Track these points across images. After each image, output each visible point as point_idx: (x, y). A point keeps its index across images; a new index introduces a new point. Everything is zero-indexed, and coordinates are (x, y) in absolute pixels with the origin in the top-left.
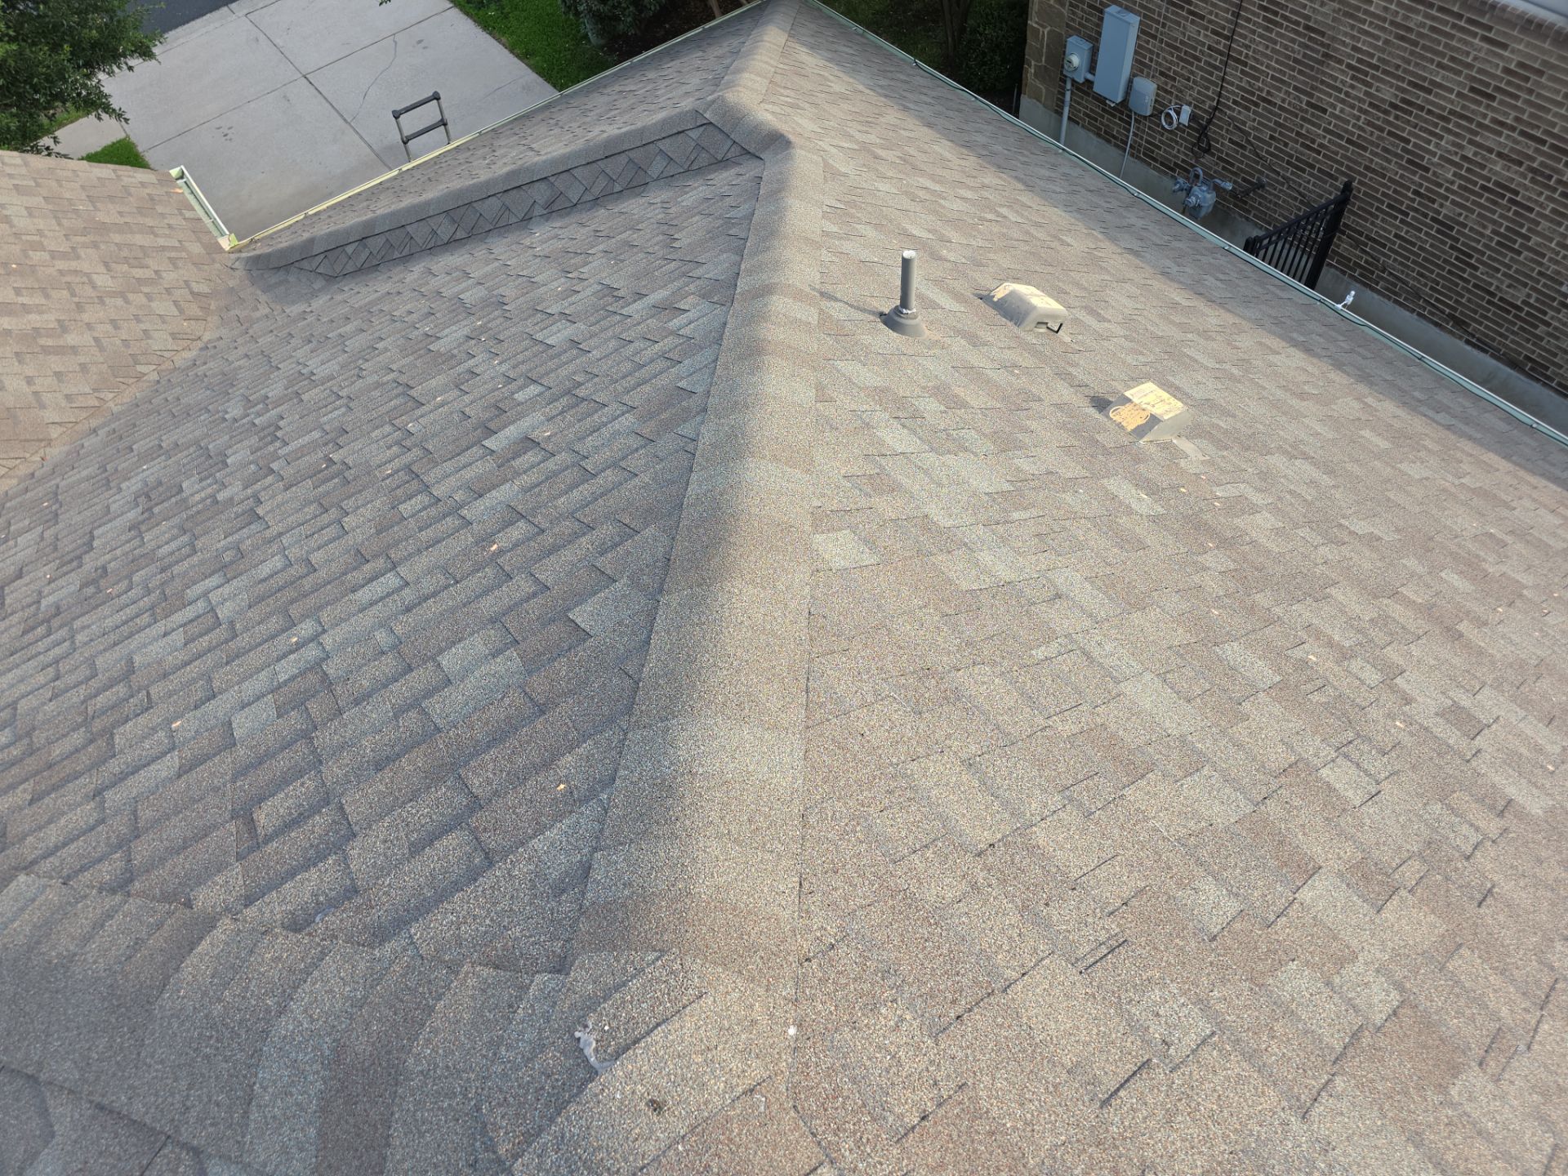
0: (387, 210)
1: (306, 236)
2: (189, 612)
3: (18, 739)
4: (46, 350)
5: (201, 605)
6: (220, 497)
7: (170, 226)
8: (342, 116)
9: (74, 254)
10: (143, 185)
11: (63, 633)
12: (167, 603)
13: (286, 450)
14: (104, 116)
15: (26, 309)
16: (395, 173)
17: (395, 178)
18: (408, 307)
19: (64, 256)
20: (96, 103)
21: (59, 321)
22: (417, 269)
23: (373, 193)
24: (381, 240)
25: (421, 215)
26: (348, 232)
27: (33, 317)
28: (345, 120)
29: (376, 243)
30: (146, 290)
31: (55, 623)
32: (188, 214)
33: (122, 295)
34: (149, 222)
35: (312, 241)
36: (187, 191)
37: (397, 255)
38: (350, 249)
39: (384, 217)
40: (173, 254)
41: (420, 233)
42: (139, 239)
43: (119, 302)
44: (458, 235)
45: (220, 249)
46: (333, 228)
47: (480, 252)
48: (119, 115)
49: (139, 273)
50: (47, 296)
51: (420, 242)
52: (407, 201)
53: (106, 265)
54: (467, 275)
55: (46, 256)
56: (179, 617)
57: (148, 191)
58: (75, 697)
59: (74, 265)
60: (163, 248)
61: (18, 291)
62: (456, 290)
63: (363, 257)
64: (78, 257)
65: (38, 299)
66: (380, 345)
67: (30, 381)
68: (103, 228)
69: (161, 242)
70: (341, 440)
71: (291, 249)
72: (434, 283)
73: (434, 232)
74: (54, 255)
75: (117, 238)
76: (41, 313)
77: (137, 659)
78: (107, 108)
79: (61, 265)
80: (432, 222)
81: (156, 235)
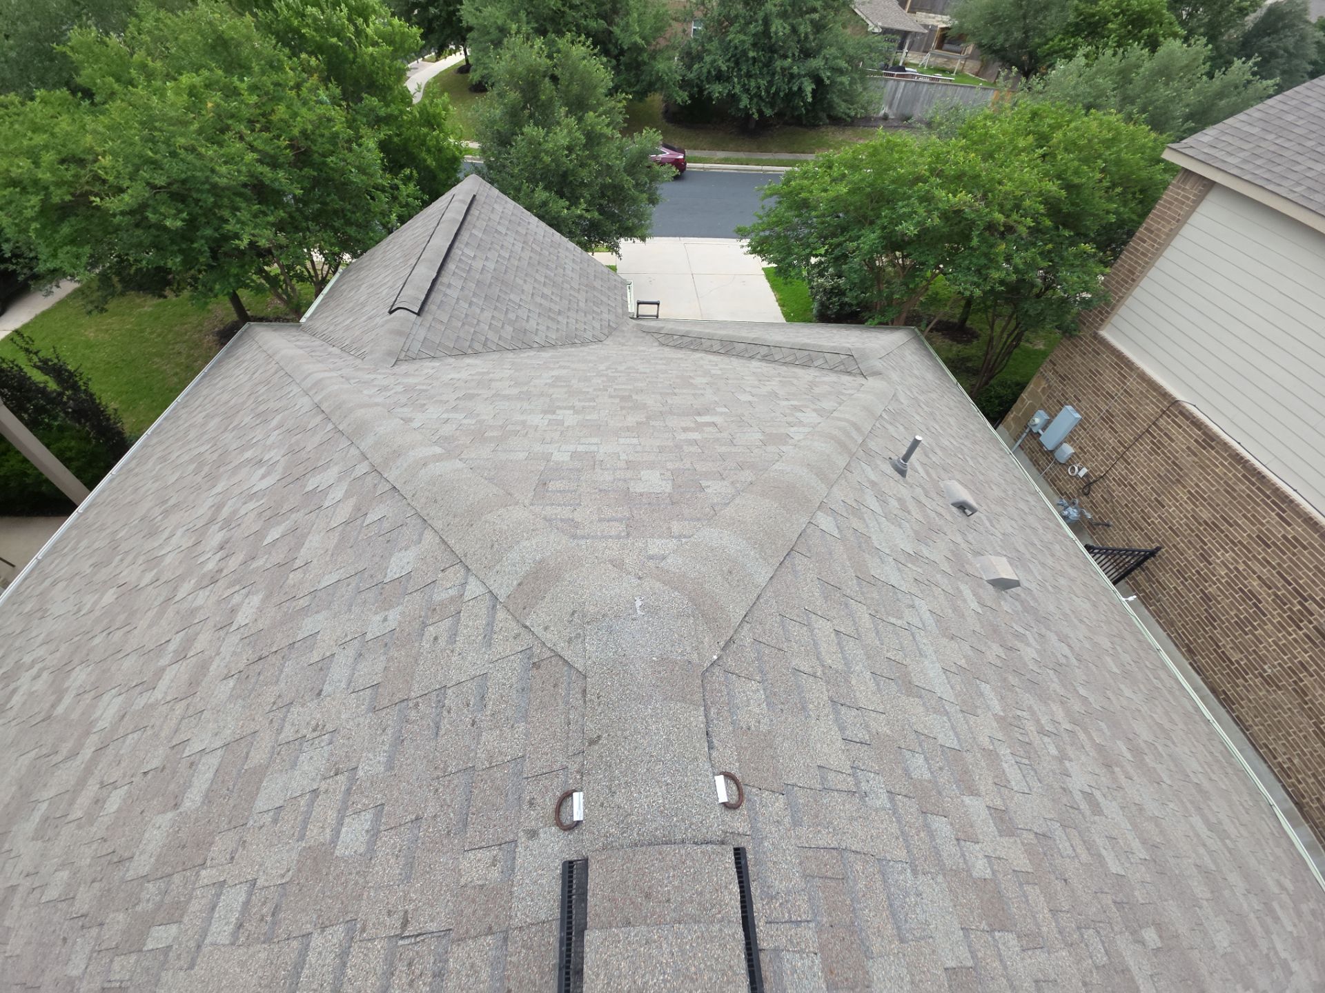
7: (615, 298)
8: (697, 294)
9: (578, 291)
15: (552, 300)
18: (688, 365)
19: (574, 289)
21: (560, 310)
24: (690, 339)
25: (710, 338)
27: (553, 304)
28: (698, 297)
30: (595, 314)
32: (623, 297)
33: (586, 312)
34: (608, 293)
36: (627, 289)
39: (696, 331)
40: (611, 307)
41: (706, 344)
42: (602, 297)
43: (584, 313)
44: (721, 351)
47: (727, 360)
49: (595, 309)
51: (704, 346)
52: (704, 330)
53: (586, 299)
54: (717, 365)
59: (576, 295)
60: (609, 304)
62: (710, 368)
63: (679, 342)
64: (579, 293)
66: (670, 372)
67: (538, 324)
69: (609, 301)
71: (653, 327)
72: (702, 362)
80: (713, 342)
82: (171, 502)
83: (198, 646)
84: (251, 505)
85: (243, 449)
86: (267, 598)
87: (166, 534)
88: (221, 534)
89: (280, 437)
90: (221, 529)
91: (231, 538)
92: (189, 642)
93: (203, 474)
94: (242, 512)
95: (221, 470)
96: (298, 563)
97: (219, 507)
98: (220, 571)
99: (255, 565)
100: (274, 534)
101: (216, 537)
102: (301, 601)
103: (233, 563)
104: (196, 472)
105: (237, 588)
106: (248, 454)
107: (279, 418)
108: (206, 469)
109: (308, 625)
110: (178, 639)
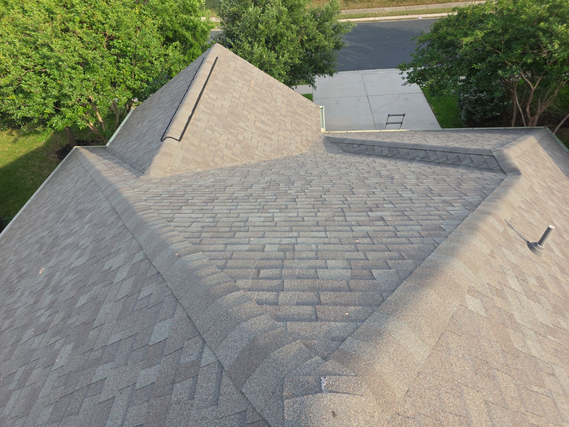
0: (372, 140)
1: (345, 137)
2: (267, 215)
3: (213, 222)
4: (266, 137)
5: (271, 215)
6: (288, 192)
7: (312, 120)
8: (371, 110)
9: (285, 117)
10: (312, 107)
11: (235, 204)
12: (262, 209)
13: (311, 188)
14: (311, 86)
15: (267, 124)
16: (379, 131)
17: (378, 132)
18: (363, 168)
20: (311, 82)
21: (273, 131)
22: (371, 159)
23: (369, 134)
24: (365, 147)
25: (381, 145)
26: (357, 141)
27: (268, 127)
28: (372, 112)
29: (363, 147)
30: (297, 133)
31: (235, 201)
32: (318, 119)
33: (291, 132)
34: (307, 116)
35: (346, 139)
36: (321, 112)
37: (367, 153)
38: (355, 146)
39: (370, 141)
40: (308, 127)
41: (377, 149)
42: (303, 120)
43: (289, 133)
44: (389, 155)
45: (320, 131)
46: (353, 138)
47: (393, 162)
48: (315, 87)
50: (274, 124)
51: (376, 152)
52: (379, 140)
53: (291, 122)
54: (385, 167)
55: (279, 114)
56: (264, 215)
57: (312, 109)
58: (232, 220)
60: (307, 125)
61: (268, 119)
62: (380, 169)
63: (357, 149)
64: (286, 118)
65: (271, 124)
66: (350, 174)
68: (296, 113)
69: (308, 123)
70: (327, 193)
71: (339, 139)
72: (374, 165)
73: (382, 151)
74: (281, 115)
75: (298, 117)
76: (270, 127)
77: (250, 219)
78: (313, 85)
79: (281, 118)
80: (383, 148)
81: (307, 120)
82: (23, 271)
83: (32, 378)
84: (71, 277)
85: (68, 235)
86: (75, 347)
87: (19, 293)
88: (51, 297)
89: (90, 229)
90: (51, 293)
91: (56, 300)
92: (27, 374)
93: (43, 252)
94: (64, 282)
95: (54, 250)
96: (96, 323)
97: (50, 277)
98: (49, 323)
99: (70, 321)
100: (82, 300)
101: (47, 299)
102: (97, 353)
103: (57, 318)
104: (39, 250)
105: (58, 337)
106: (70, 240)
107: (90, 215)
108: (45, 248)
109: (100, 372)
110: (20, 371)
